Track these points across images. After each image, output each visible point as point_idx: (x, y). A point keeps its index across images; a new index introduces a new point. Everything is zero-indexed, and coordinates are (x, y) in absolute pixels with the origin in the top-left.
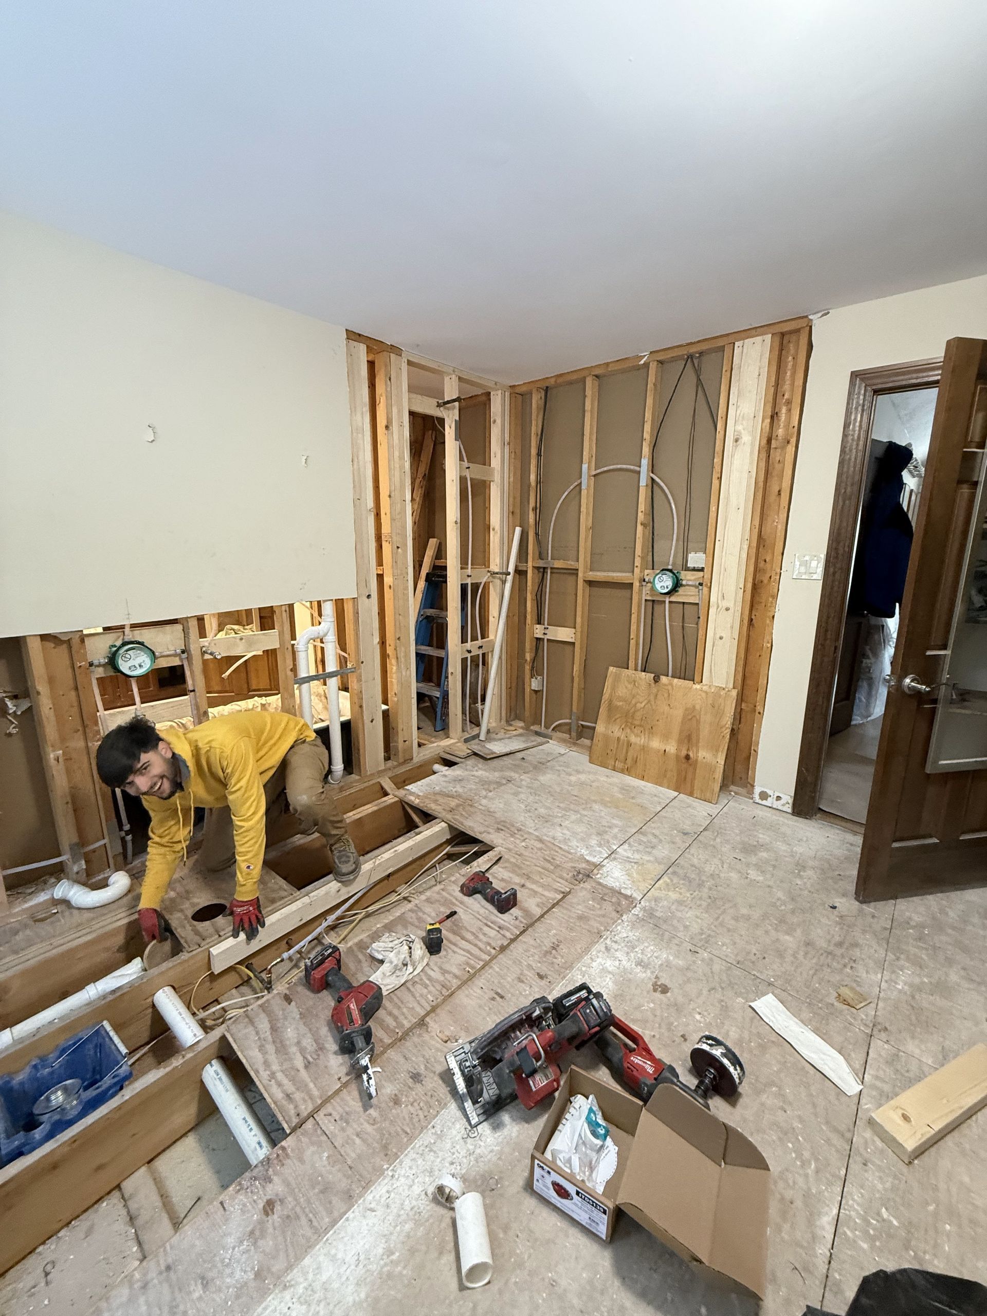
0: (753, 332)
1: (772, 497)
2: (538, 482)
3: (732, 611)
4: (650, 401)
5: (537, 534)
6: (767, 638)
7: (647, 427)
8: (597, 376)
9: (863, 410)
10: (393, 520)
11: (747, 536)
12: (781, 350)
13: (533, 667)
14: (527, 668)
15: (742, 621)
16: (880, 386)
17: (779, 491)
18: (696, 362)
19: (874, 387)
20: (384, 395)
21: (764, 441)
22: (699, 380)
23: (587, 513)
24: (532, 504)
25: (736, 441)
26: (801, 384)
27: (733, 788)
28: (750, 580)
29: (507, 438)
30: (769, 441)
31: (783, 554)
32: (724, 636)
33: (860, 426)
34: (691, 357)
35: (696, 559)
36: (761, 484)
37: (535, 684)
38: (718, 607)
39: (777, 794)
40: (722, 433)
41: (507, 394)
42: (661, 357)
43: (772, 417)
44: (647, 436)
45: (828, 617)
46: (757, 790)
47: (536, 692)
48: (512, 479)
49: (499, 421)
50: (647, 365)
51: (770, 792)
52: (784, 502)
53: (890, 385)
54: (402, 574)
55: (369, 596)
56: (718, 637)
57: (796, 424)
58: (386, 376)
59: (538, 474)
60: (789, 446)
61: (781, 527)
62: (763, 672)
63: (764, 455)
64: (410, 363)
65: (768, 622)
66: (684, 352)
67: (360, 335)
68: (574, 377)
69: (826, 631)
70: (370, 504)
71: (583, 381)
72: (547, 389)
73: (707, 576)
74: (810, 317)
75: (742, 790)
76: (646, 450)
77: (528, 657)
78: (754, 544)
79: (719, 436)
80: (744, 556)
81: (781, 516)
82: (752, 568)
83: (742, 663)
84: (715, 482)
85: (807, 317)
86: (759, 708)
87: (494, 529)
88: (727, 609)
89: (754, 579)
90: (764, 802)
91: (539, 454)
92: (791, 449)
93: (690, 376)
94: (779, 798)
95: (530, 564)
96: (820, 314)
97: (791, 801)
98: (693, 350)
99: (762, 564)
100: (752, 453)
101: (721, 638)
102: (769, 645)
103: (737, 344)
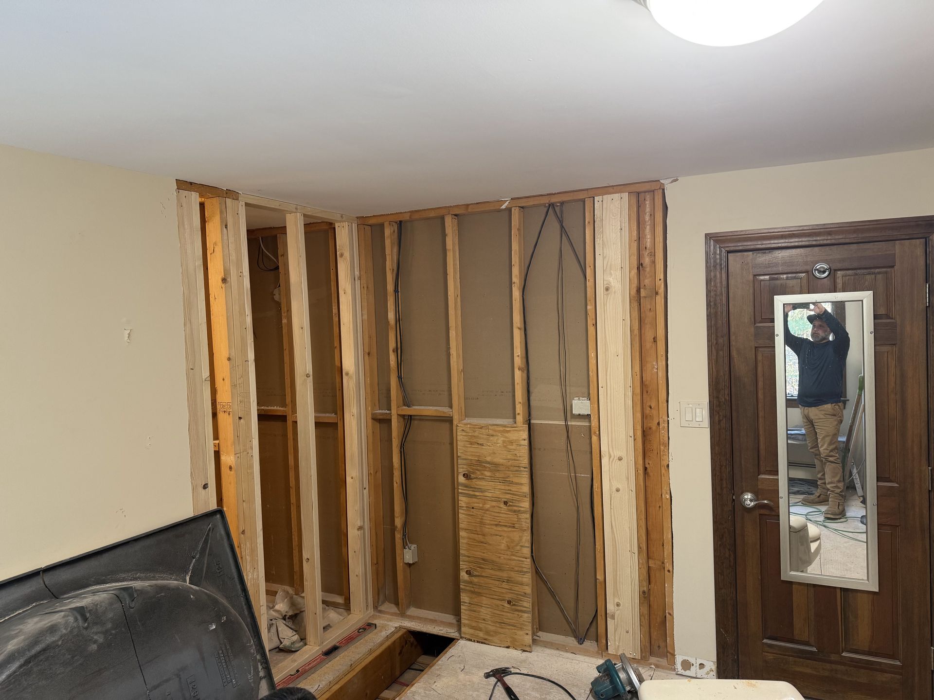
0: (611, 189)
1: (648, 344)
2: (398, 320)
3: (625, 460)
4: (515, 246)
5: (400, 377)
6: (665, 488)
7: (516, 271)
8: (456, 215)
9: (721, 269)
10: (234, 386)
11: (629, 383)
12: (639, 207)
13: (404, 535)
14: (398, 536)
15: (637, 470)
16: (732, 249)
17: (654, 338)
18: (558, 209)
19: (727, 249)
20: (220, 245)
21: (634, 291)
22: (562, 227)
23: (458, 355)
24: (392, 345)
25: (607, 289)
26: (661, 240)
27: (653, 660)
28: (639, 428)
29: (357, 273)
30: (638, 291)
31: (667, 401)
32: (620, 486)
33: (721, 282)
34: (552, 205)
35: (580, 406)
36: (636, 332)
37: (409, 555)
38: (610, 457)
39: (700, 661)
40: (592, 280)
41: (355, 226)
42: (523, 203)
43: (638, 268)
44: (515, 279)
45: (721, 466)
46: (679, 659)
47: (409, 565)
48: (365, 317)
49: (347, 254)
50: (509, 210)
51: (692, 661)
52: (661, 351)
53: (741, 248)
54: (245, 450)
55: (205, 487)
56: (614, 489)
57: (662, 277)
58: (222, 222)
59: (397, 311)
60: (658, 297)
61: (662, 374)
62: (666, 525)
63: (636, 304)
64: (247, 205)
65: (663, 471)
66: (546, 201)
67: (191, 183)
68: (432, 214)
69: (721, 480)
70: (206, 373)
71: (442, 218)
72: (400, 224)
73: (594, 423)
74: (661, 181)
75: (663, 662)
76: (516, 294)
77: (398, 522)
78: (638, 390)
79: (590, 284)
80: (630, 402)
81: (660, 363)
82: (639, 415)
83: (643, 517)
84: (591, 329)
85: (659, 181)
86: (668, 566)
87: (347, 374)
88: (620, 459)
89: (643, 427)
90: (687, 673)
91: (396, 291)
92: (660, 299)
93: (553, 226)
94: (702, 666)
95: (394, 412)
96: (671, 180)
97: (714, 667)
98: (554, 200)
99: (647, 411)
100: (623, 301)
101: (618, 490)
102: (668, 497)
103: (596, 199)
